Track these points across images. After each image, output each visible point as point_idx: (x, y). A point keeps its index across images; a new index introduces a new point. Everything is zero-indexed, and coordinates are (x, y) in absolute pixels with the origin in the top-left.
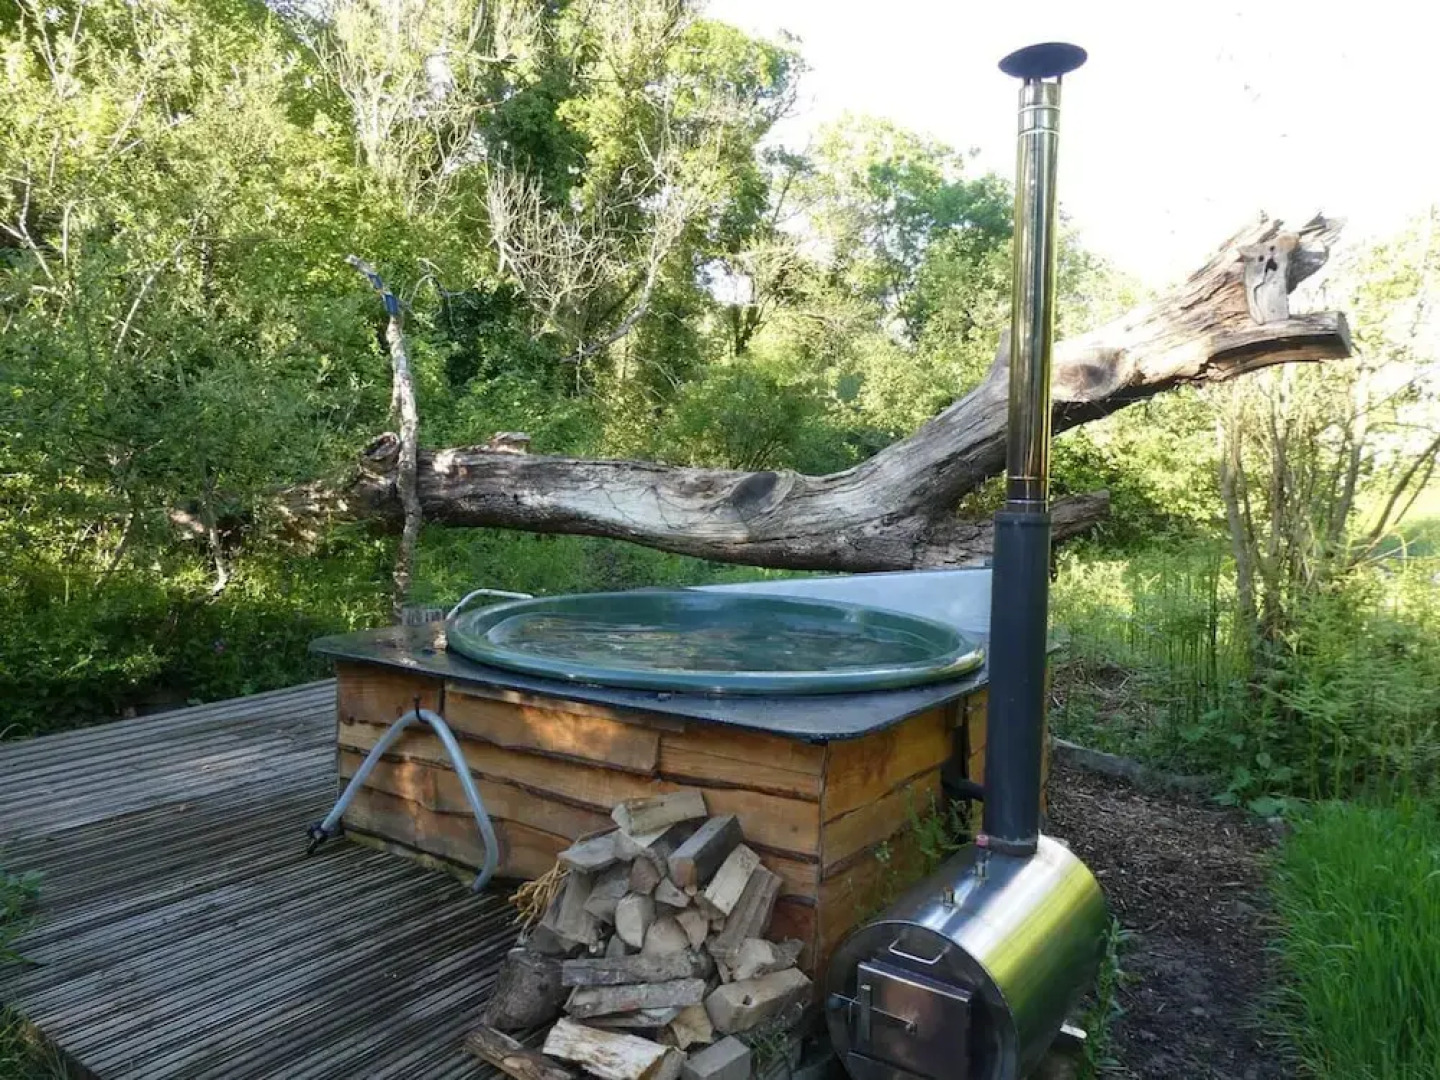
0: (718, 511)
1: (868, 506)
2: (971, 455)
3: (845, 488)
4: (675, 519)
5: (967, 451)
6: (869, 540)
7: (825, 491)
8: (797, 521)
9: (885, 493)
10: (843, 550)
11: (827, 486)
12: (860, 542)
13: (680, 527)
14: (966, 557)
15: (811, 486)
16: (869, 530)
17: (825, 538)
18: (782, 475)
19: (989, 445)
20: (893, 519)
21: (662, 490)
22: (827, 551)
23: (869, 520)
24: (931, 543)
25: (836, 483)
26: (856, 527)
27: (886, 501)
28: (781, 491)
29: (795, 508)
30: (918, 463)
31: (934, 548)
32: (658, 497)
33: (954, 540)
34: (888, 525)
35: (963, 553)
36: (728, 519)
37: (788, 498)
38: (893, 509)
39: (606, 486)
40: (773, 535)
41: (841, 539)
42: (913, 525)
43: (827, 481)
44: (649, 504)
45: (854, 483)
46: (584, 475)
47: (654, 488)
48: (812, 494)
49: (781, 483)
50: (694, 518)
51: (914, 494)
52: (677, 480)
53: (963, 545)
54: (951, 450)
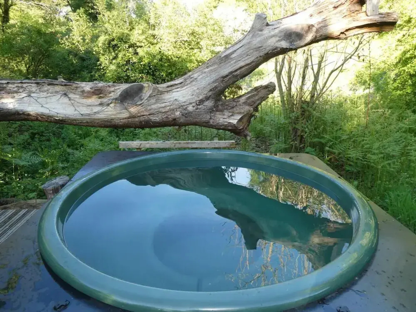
0: (112, 105)
1: (190, 97)
2: (238, 72)
3: (178, 90)
4: (85, 111)
5: (236, 71)
6: (191, 113)
7: (168, 92)
8: (153, 107)
9: (198, 91)
10: (179, 118)
11: (168, 89)
12: (188, 115)
13: (89, 115)
14: (232, 115)
15: (160, 89)
16: (190, 108)
17: (169, 113)
18: (145, 85)
19: (247, 67)
20: (201, 102)
21: (71, 96)
22: (171, 119)
23: (191, 103)
24: (217, 111)
25: (174, 88)
26: (184, 107)
27: (198, 95)
28: (147, 93)
29: (153, 101)
30: (214, 76)
31: (218, 113)
32: (70, 99)
33: (227, 109)
34: (199, 105)
35: (231, 114)
36: (118, 108)
37: (150, 97)
38: (201, 97)
39: (32, 95)
40: (142, 114)
41: (178, 113)
42: (209, 104)
43: (168, 87)
44: (65, 103)
45: (182, 87)
46: (15, 89)
47: (65, 95)
48: (162, 93)
49: (146, 89)
50: (96, 109)
51: (211, 90)
52: (79, 90)
53: (230, 110)
54: (230, 70)
